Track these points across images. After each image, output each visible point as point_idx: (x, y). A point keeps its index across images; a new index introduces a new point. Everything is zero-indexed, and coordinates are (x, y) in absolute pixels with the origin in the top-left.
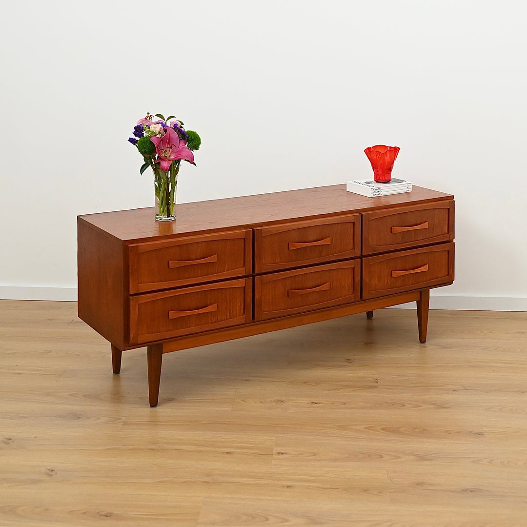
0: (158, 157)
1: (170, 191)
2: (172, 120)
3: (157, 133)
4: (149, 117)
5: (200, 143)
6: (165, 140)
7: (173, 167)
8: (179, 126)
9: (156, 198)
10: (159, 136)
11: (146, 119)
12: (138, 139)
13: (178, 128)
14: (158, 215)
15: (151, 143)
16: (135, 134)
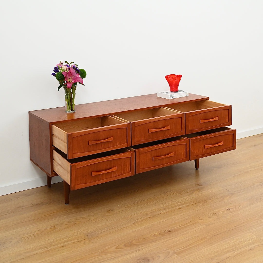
0: (66, 82)
1: (72, 98)
2: (72, 64)
3: (65, 70)
4: (61, 63)
5: (86, 75)
6: (69, 74)
7: (73, 86)
8: (76, 67)
9: (66, 102)
10: (66, 72)
11: (60, 64)
12: (56, 73)
13: (75, 68)
14: (67, 110)
15: (63, 75)
16: (54, 71)
